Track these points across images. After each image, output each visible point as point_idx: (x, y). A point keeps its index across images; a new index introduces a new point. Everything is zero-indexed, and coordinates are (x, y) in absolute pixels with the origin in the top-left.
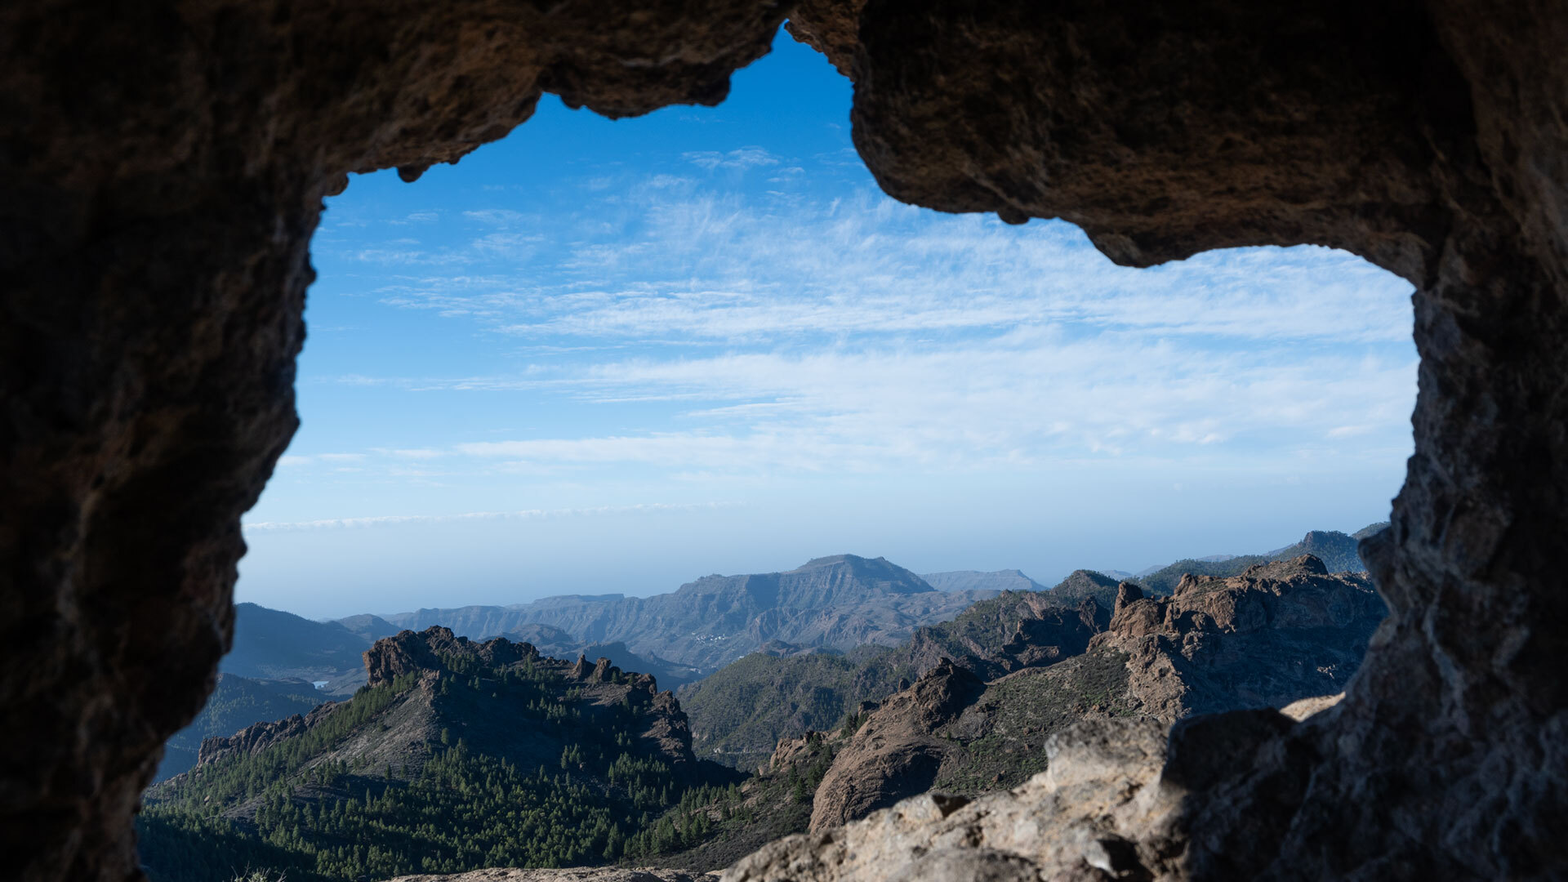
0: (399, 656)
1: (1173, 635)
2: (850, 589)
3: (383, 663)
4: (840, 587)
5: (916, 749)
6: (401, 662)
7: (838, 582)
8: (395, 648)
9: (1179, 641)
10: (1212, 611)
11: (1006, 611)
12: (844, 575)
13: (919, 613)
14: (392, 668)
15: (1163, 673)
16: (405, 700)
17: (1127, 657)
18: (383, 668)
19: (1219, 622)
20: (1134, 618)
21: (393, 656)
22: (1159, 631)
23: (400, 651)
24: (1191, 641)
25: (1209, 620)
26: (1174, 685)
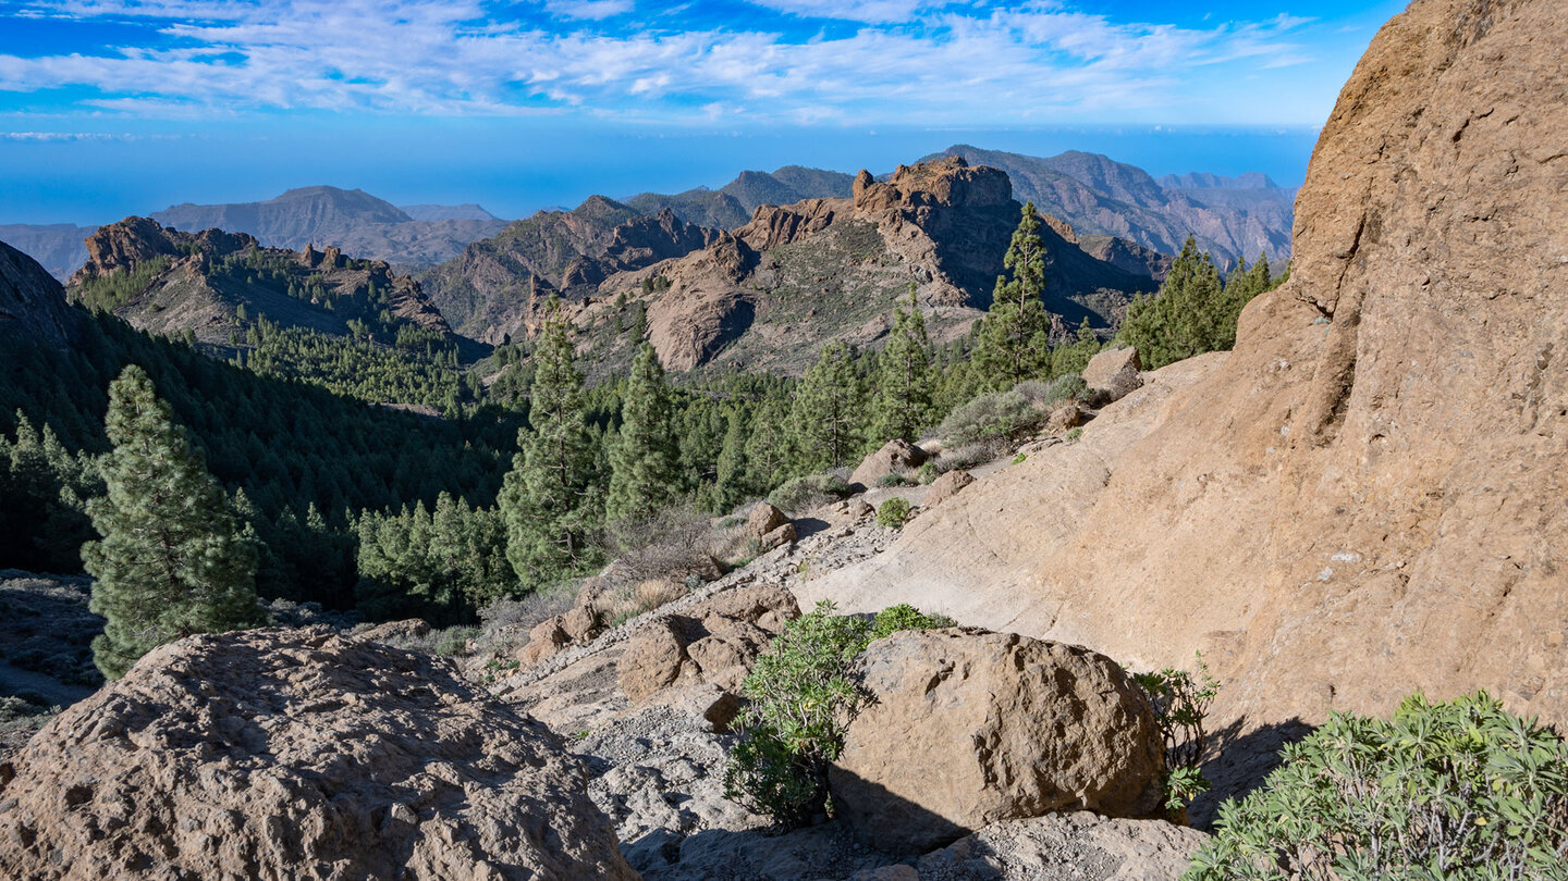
0: (133, 242)
1: (910, 209)
2: (333, 219)
3: (114, 248)
4: (322, 216)
5: (736, 297)
6: (136, 248)
7: (319, 211)
8: (127, 234)
9: (915, 212)
10: (935, 190)
11: (546, 229)
12: (325, 206)
13: (408, 239)
14: (127, 254)
15: (914, 235)
16: (163, 284)
17: (876, 225)
18: (115, 254)
19: (939, 199)
20: (877, 196)
21: (126, 242)
22: (899, 206)
23: (133, 236)
24: (923, 212)
25: (933, 197)
26: (925, 243)
